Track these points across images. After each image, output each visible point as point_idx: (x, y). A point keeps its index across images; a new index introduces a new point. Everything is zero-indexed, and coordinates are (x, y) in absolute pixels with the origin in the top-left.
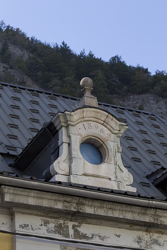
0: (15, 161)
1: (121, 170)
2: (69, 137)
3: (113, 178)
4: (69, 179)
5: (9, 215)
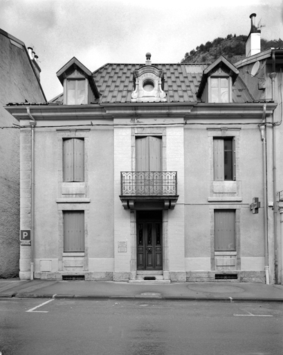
5: (111, 118)
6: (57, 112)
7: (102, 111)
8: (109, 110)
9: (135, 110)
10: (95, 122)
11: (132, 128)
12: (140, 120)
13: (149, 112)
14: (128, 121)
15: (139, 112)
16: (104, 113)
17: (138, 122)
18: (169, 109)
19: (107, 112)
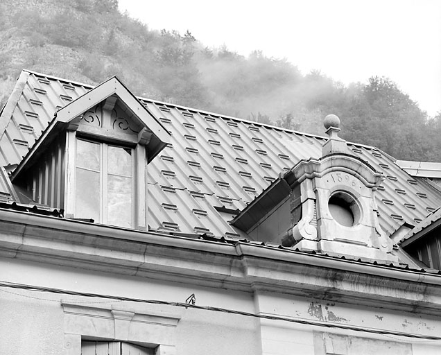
0: (235, 218)
1: (378, 233)
2: (316, 192)
3: (370, 244)
4: (318, 246)
5: (249, 292)
6: (81, 244)
7: (230, 267)
8: (257, 267)
9: (334, 279)
10: (203, 299)
11: (314, 332)
12: (338, 312)
13: (372, 291)
14: (301, 310)
15: (345, 287)
16: (236, 275)
17: (331, 315)
18: (425, 293)
19: (251, 272)
